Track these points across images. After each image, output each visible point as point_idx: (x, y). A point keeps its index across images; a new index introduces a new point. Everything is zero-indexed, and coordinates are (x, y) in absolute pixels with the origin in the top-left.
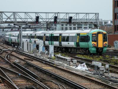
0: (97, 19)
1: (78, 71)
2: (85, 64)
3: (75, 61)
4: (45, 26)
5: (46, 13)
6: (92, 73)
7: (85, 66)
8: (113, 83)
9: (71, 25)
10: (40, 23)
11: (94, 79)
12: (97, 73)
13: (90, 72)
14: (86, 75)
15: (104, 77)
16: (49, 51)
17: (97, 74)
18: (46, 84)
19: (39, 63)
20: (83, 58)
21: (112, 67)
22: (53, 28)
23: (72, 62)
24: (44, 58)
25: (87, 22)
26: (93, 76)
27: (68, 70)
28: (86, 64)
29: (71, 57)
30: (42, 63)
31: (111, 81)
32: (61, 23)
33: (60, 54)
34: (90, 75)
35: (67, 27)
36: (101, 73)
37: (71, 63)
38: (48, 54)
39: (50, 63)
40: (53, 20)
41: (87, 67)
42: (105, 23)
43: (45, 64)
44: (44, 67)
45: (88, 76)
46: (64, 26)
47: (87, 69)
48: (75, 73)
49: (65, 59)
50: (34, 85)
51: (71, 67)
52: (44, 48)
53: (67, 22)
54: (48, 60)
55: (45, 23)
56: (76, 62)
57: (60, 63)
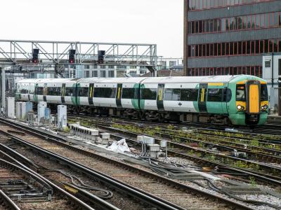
0: (154, 56)
1: (110, 154)
2: (123, 140)
3: (106, 135)
4: (53, 69)
5: (53, 43)
6: (136, 157)
7: (125, 144)
8: (170, 173)
9: (104, 67)
10: (41, 61)
11: (139, 167)
12: (145, 157)
13: (133, 156)
14: (124, 160)
15: (157, 163)
16: (56, 117)
17: (145, 159)
18: (47, 177)
19: (36, 138)
20: (123, 130)
21: (176, 146)
22: (68, 72)
23: (101, 136)
24: (48, 130)
25: (133, 62)
26: (138, 162)
27: (92, 152)
28: (127, 141)
29: (100, 128)
30: (44, 138)
31: (169, 170)
32: (84, 62)
33: (78, 123)
34: (132, 160)
35: (95, 70)
36: (153, 156)
37: (99, 140)
38: (55, 122)
39: (58, 138)
40: (66, 57)
41: (129, 147)
42: (172, 63)
43: (49, 141)
44: (46, 146)
45: (129, 162)
46: (91, 69)
47: (128, 150)
48: (106, 156)
49: (87, 132)
50: (24, 178)
51: (99, 146)
52: (49, 111)
53: (94, 61)
54: (55, 134)
55: (52, 61)
56: (109, 137)
57: (79, 138)
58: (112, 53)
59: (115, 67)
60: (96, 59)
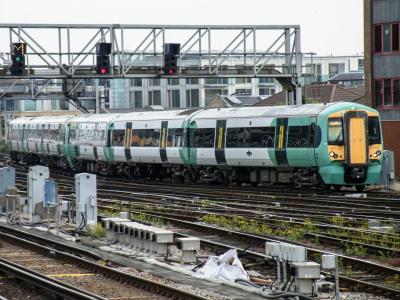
0: (293, 53)
2: (233, 253)
3: (191, 241)
4: (57, 88)
5: (59, 27)
6: (266, 293)
7: (237, 261)
9: (176, 82)
10: (32, 72)
12: (286, 292)
17: (286, 297)
20: (228, 229)
21: (357, 265)
22: (93, 94)
23: (179, 245)
24: (54, 232)
27: (160, 282)
28: (241, 256)
29: (176, 224)
30: (45, 253)
33: (124, 214)
35: (156, 88)
37: (176, 253)
38: (70, 213)
41: (246, 268)
44: (53, 270)
46: (146, 87)
47: (245, 276)
48: (193, 293)
49: (146, 236)
51: (176, 267)
52: (54, 188)
53: (156, 69)
54: (70, 241)
55: (57, 71)
56: (197, 247)
57: (127, 251)
58: (195, 49)
59: (202, 81)
60: (160, 63)
